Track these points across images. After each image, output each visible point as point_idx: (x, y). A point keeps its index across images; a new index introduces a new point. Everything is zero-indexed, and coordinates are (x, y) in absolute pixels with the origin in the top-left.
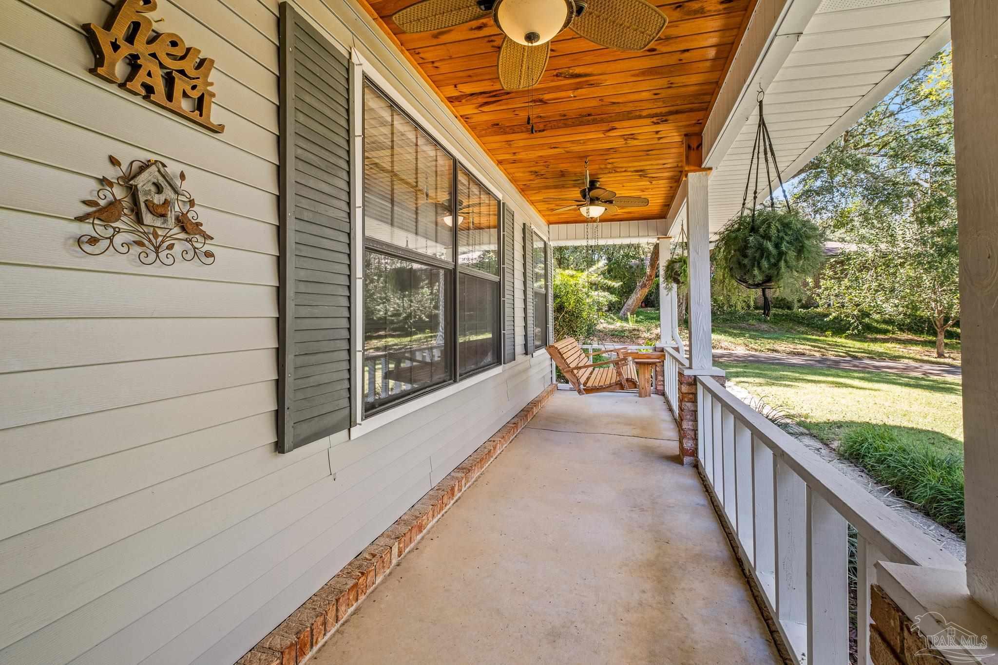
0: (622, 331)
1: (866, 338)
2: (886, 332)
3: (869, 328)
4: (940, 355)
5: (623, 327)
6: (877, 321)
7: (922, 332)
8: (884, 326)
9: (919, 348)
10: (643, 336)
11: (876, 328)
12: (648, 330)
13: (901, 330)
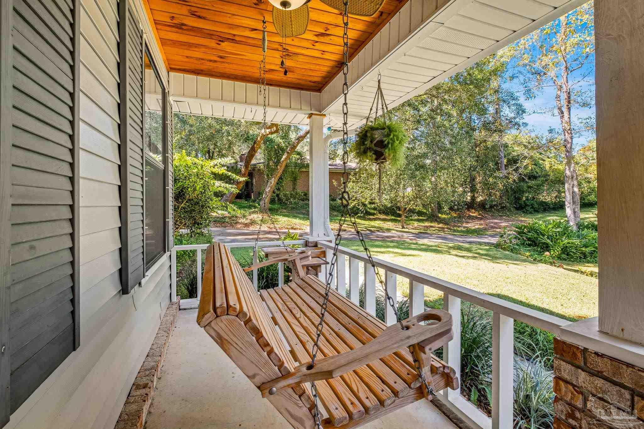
0: (223, 218)
1: (366, 218)
2: (374, 214)
3: (368, 213)
4: (403, 227)
5: (223, 214)
6: (369, 209)
7: (389, 215)
8: (372, 211)
9: (390, 223)
10: (240, 221)
11: (369, 212)
12: (244, 216)
13: (380, 213)
